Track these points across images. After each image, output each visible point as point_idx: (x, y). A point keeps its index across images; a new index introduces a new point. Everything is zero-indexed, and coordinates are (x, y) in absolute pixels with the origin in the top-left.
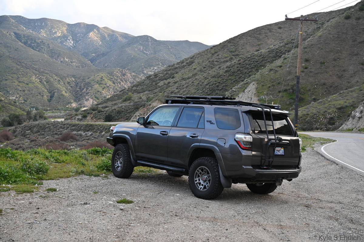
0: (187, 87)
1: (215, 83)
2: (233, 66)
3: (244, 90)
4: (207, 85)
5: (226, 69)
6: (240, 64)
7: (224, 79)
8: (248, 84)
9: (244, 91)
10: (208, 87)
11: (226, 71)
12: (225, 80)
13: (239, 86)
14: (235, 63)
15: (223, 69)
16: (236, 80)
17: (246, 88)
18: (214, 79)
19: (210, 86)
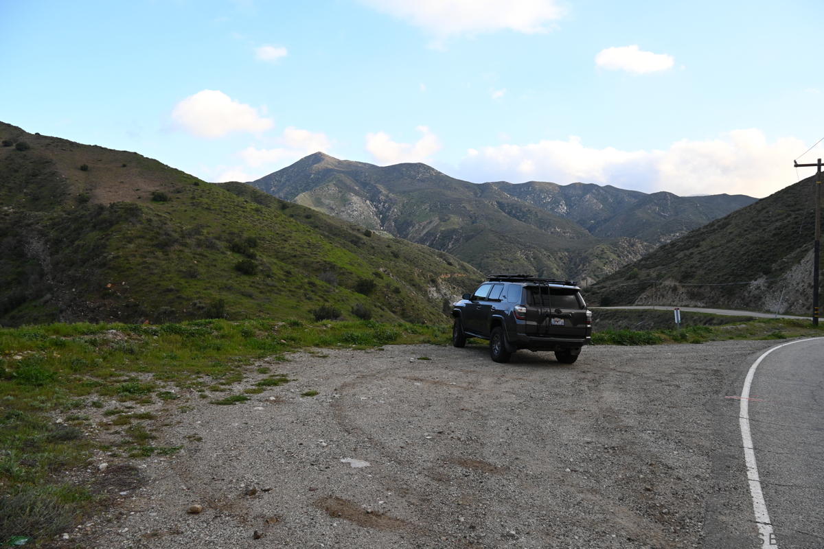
0: (713, 258)
1: (756, 251)
2: (784, 227)
3: (800, 260)
4: (744, 254)
5: (774, 232)
6: (796, 223)
7: (770, 246)
8: (807, 251)
9: (799, 262)
10: (745, 257)
11: (774, 235)
12: (772, 247)
13: (793, 254)
14: (789, 221)
15: (770, 231)
16: (790, 247)
17: (803, 258)
18: (755, 246)
19: (749, 255)
